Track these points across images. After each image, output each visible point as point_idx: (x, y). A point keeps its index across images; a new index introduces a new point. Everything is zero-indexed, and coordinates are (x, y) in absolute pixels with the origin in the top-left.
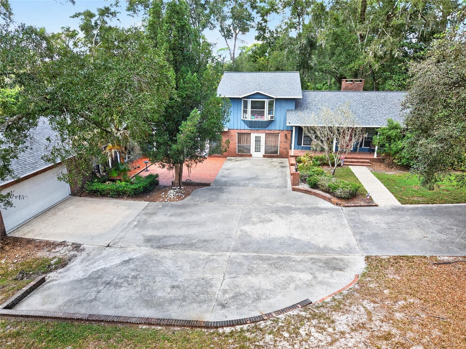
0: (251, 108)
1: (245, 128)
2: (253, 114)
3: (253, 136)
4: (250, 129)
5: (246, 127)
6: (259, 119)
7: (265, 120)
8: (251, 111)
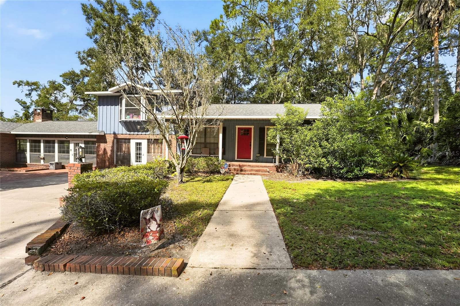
0: (126, 106)
1: (122, 132)
2: (128, 113)
3: (133, 143)
4: (129, 133)
5: (125, 131)
6: (135, 119)
7: (141, 120)
8: (126, 109)
